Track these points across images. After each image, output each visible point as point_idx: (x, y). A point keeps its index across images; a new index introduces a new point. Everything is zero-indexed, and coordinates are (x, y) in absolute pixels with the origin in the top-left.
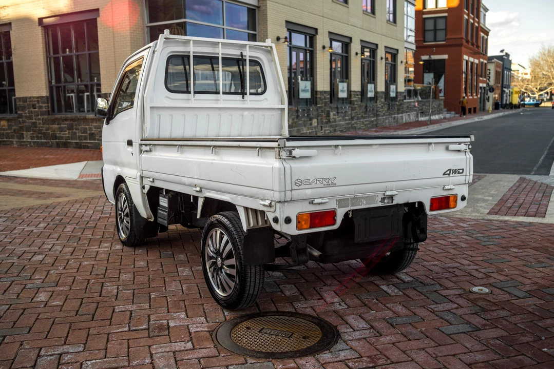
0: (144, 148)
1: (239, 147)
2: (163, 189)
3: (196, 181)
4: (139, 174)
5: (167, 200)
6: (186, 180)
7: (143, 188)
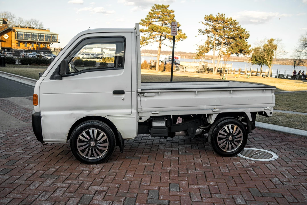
0: (145, 94)
1: (253, 90)
2: (171, 116)
3: (216, 107)
4: (134, 111)
5: (165, 122)
6: (205, 107)
7: (141, 118)
